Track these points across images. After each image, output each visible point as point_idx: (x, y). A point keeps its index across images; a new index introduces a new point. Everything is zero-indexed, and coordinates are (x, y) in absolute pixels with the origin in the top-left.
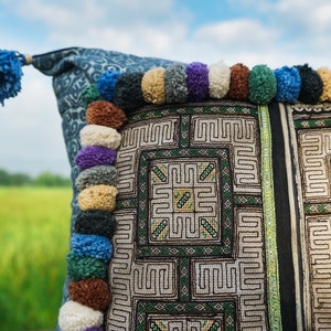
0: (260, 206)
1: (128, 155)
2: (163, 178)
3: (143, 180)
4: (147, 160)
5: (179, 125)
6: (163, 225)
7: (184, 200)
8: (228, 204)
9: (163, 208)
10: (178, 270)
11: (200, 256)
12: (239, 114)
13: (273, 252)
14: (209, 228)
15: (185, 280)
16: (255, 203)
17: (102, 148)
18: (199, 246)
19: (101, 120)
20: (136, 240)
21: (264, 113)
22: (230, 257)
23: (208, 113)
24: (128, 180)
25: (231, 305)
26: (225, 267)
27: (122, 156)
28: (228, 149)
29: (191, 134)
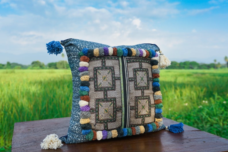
0: (120, 79)
1: (91, 68)
2: (100, 74)
3: (95, 74)
4: (96, 70)
5: (102, 61)
6: (101, 84)
7: (105, 78)
8: (114, 79)
9: (100, 80)
10: (104, 93)
11: (108, 90)
12: (115, 59)
13: (122, 88)
14: (110, 84)
15: (106, 95)
16: (119, 79)
17: (85, 67)
18: (108, 88)
19: (84, 61)
20: (95, 87)
21: (120, 59)
22: (114, 90)
23: (108, 59)
24: (92, 74)
25: (115, 99)
26: (114, 92)
27: (89, 69)
28: (113, 67)
29: (105, 64)
